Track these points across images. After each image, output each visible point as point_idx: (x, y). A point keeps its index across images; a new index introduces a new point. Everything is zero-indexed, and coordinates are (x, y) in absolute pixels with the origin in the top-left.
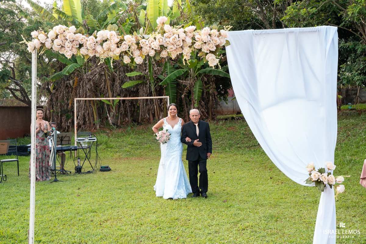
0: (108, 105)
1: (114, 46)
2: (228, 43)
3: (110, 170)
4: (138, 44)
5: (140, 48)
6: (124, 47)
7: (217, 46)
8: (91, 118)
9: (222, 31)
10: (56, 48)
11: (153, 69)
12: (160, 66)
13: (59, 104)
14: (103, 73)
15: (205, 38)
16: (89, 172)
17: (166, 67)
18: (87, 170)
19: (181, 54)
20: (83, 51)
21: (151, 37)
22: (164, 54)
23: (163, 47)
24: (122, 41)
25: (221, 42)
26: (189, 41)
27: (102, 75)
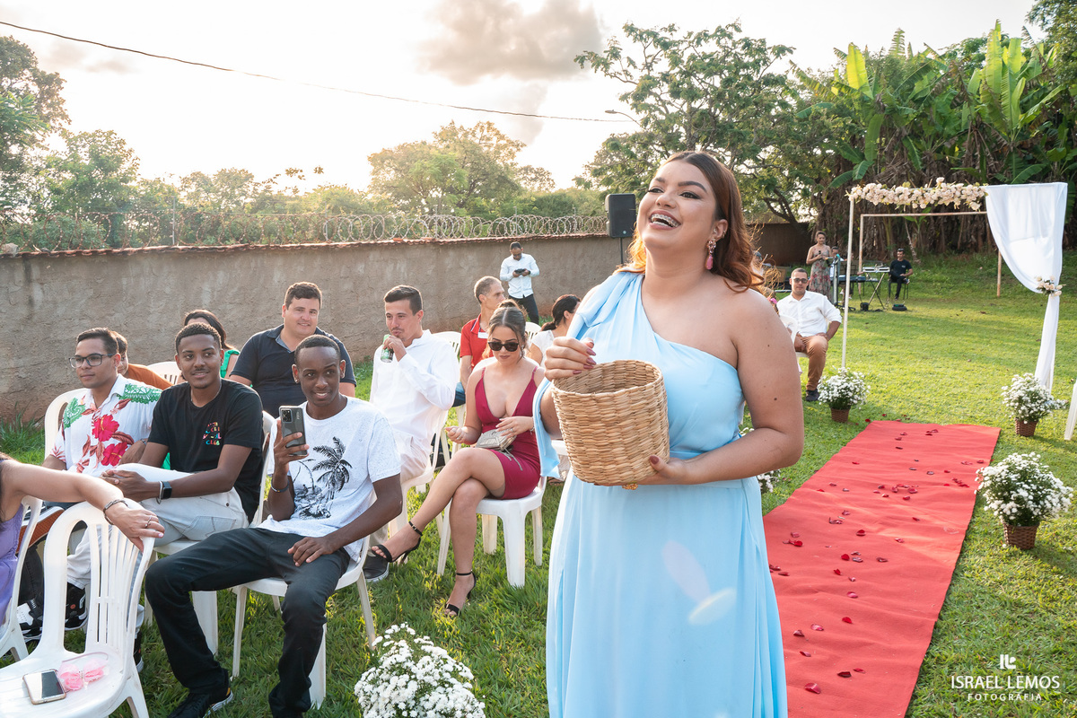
0: (909, 222)
1: (906, 198)
2: (986, 194)
3: (905, 309)
4: (923, 195)
5: (924, 198)
6: (913, 198)
7: (977, 198)
8: (882, 242)
9: (981, 187)
10: (868, 198)
11: (987, 164)
12: (999, 160)
13: (834, 221)
14: (904, 173)
15: (970, 193)
16: (878, 310)
17: (1010, 161)
18: (875, 308)
19: (953, 203)
20: (885, 201)
21: (932, 190)
22: (940, 203)
23: (939, 198)
24: (912, 194)
25: (982, 195)
26: (958, 194)
27: (902, 176)
